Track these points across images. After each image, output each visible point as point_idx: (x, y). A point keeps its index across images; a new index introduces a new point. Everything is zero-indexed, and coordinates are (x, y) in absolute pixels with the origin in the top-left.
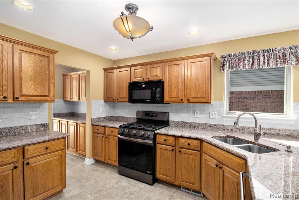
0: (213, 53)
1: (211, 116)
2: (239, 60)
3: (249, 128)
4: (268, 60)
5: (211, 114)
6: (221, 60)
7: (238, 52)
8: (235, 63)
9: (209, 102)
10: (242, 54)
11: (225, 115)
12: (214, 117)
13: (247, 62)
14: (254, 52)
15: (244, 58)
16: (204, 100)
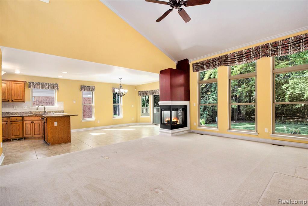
0: (26, 81)
1: (24, 108)
2: (37, 85)
3: (42, 112)
4: (49, 87)
5: (24, 107)
6: (29, 84)
7: (37, 82)
8: (35, 86)
9: (24, 102)
10: (38, 83)
11: (31, 107)
12: (25, 109)
13: (40, 86)
14: (43, 83)
15: (39, 85)
16: (22, 101)
